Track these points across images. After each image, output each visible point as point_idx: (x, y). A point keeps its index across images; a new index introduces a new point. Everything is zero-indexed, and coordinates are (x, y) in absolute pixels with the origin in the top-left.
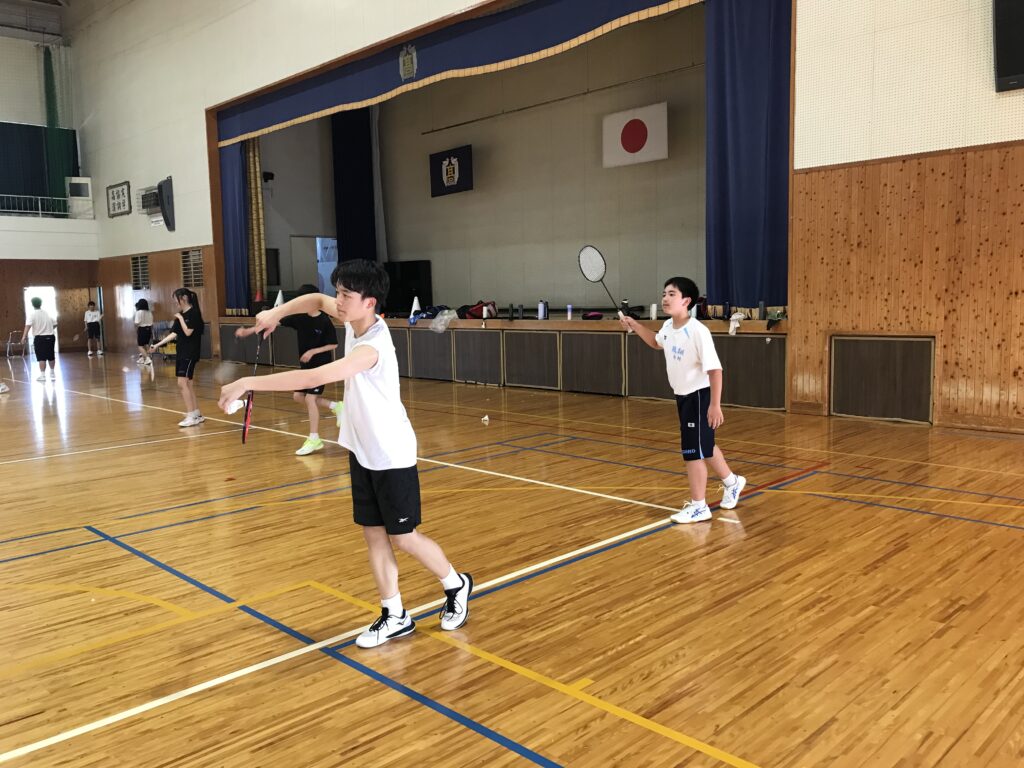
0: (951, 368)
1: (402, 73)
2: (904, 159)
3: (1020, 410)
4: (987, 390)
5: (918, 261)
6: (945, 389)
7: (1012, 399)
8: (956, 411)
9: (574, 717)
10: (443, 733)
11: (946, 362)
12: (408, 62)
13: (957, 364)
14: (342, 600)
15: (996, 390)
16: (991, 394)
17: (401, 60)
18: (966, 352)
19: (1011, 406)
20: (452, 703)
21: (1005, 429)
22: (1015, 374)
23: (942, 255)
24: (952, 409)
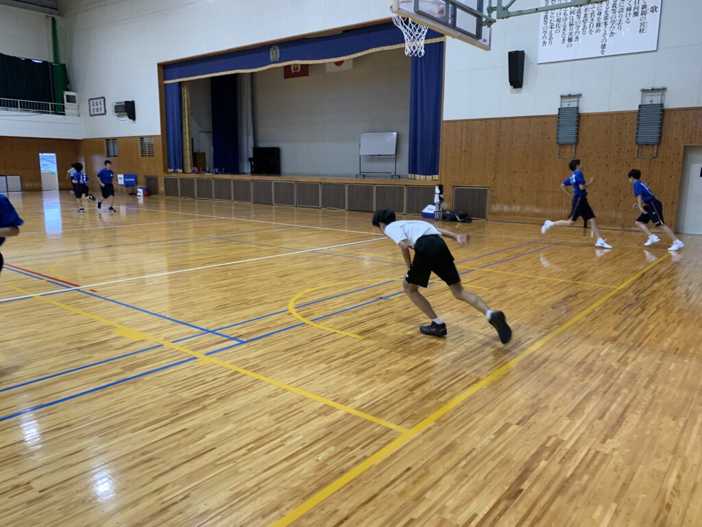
0: (494, 199)
1: (271, 58)
3: (515, 214)
4: (505, 207)
6: (491, 207)
7: (513, 210)
8: (495, 215)
11: (492, 197)
12: (275, 53)
13: (496, 197)
15: (508, 207)
17: (271, 52)
18: (499, 193)
21: (510, 221)
22: (514, 201)
23: (493, 157)
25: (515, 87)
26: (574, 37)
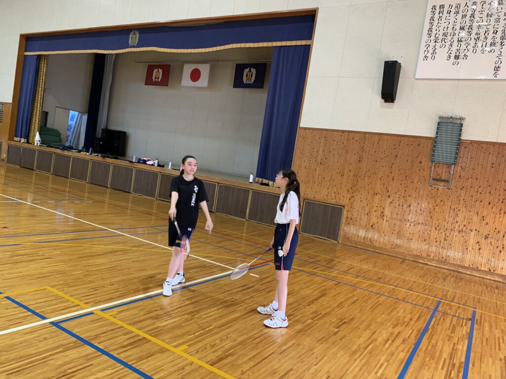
0: (349, 220)
1: (130, 42)
2: (343, 132)
3: (372, 241)
4: (361, 231)
5: (343, 174)
6: (345, 228)
7: (370, 236)
8: (348, 238)
9: (178, 364)
10: (112, 369)
11: (347, 218)
12: (134, 38)
13: (351, 219)
14: (63, 298)
15: (364, 232)
16: (362, 233)
17: (131, 36)
18: (355, 215)
19: (369, 239)
20: (118, 354)
21: (365, 248)
22: (372, 226)
23: (352, 173)
24: (347, 237)
25: (386, 101)
26: (462, 55)
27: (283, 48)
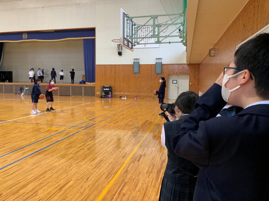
4: (118, 93)
12: (25, 36)
17: (23, 35)
18: (116, 89)
22: (121, 91)
24: (115, 95)
27: (86, 40)
